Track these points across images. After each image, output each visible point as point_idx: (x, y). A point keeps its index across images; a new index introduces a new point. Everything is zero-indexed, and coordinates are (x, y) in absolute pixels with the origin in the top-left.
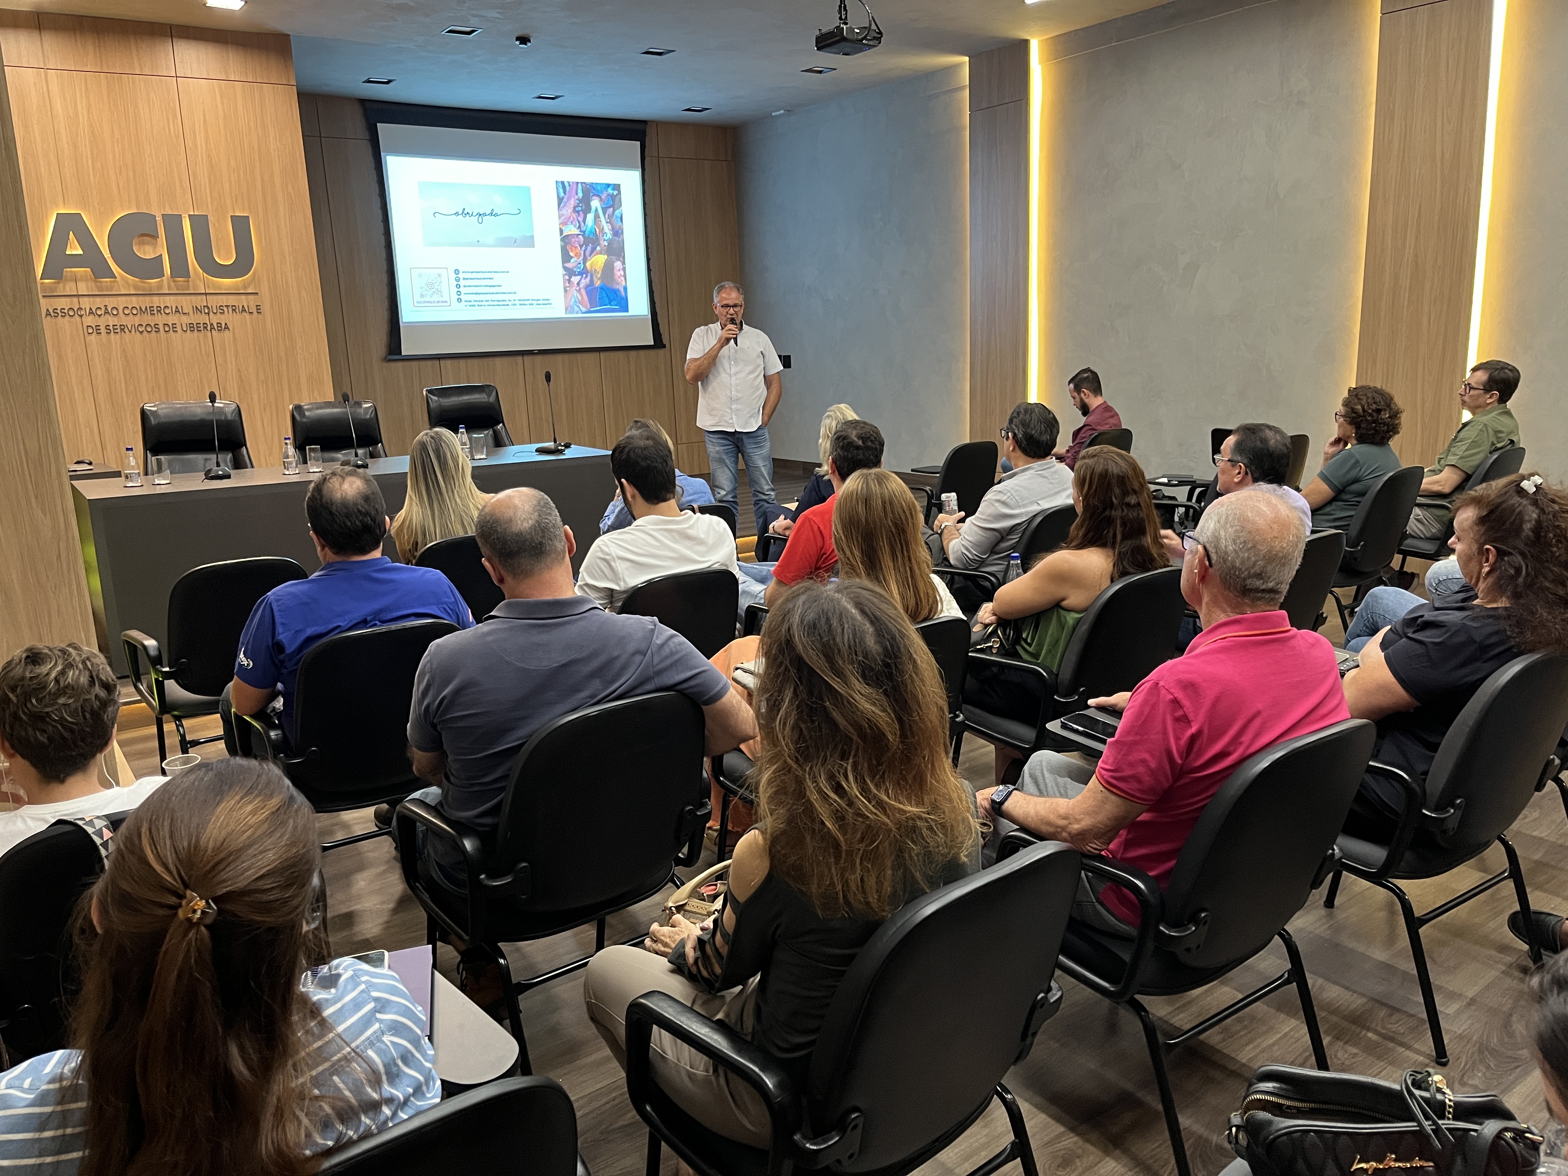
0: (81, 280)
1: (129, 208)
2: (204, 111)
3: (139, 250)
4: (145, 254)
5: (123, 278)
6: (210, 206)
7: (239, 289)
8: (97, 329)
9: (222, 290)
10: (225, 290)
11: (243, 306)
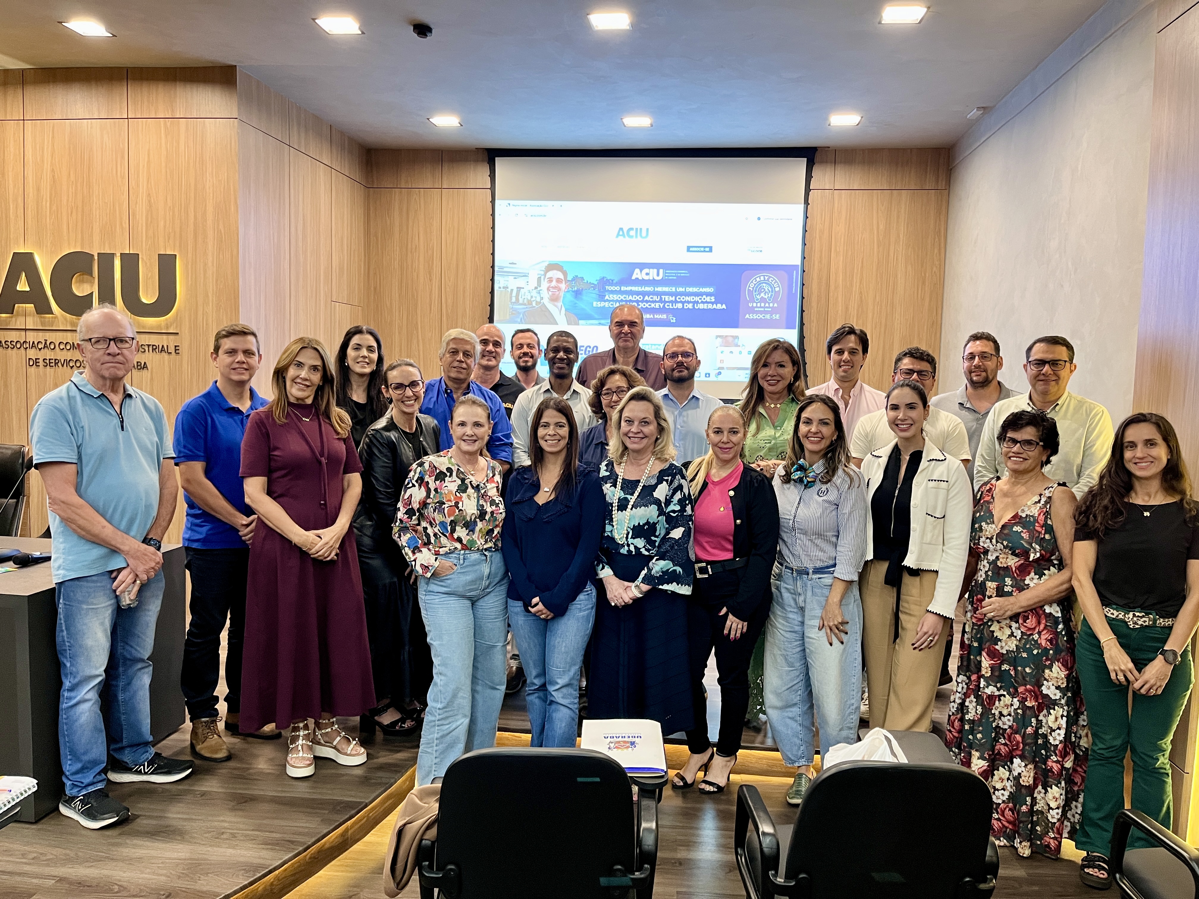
0: (30, 315)
1: (70, 248)
3: (78, 288)
4: (80, 292)
5: (62, 315)
6: (143, 244)
7: (161, 329)
8: (36, 362)
9: (146, 329)
10: (149, 329)
11: (163, 346)
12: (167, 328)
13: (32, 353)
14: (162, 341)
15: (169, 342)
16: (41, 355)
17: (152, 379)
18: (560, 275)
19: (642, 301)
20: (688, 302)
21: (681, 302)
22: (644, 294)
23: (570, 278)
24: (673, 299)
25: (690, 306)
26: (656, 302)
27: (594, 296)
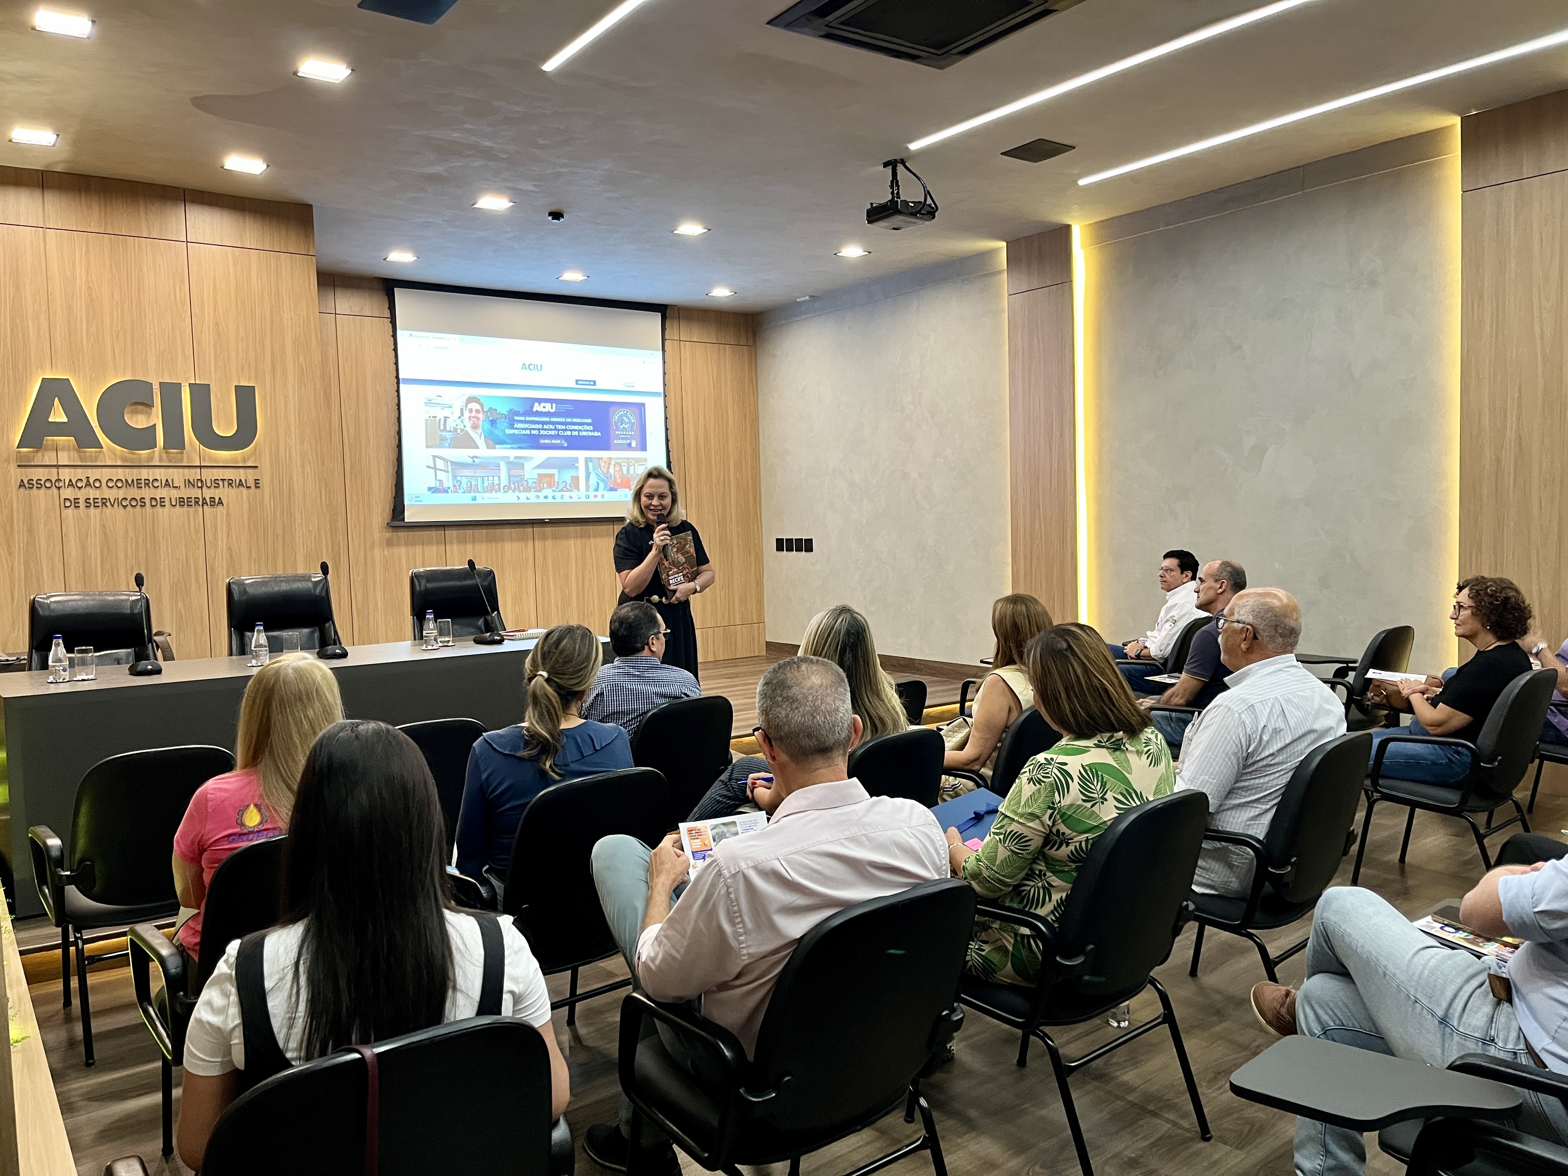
0: (63, 449)
1: (124, 375)
2: (214, 278)
3: (131, 419)
4: (137, 422)
5: (110, 449)
6: (213, 375)
7: (237, 462)
8: (76, 503)
9: (219, 463)
10: (223, 462)
11: (240, 480)
12: (244, 461)
13: (68, 493)
14: (241, 474)
15: (246, 475)
16: (82, 495)
17: (228, 514)
18: (478, 407)
19: (543, 429)
20: (575, 430)
21: (570, 430)
22: (543, 423)
23: (486, 410)
24: (564, 427)
25: (576, 433)
26: (551, 430)
27: (506, 424)
